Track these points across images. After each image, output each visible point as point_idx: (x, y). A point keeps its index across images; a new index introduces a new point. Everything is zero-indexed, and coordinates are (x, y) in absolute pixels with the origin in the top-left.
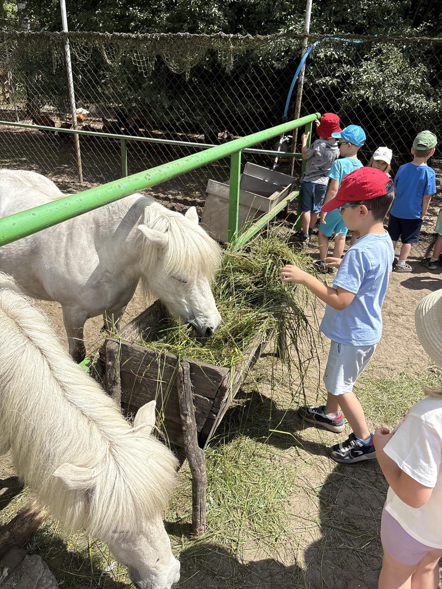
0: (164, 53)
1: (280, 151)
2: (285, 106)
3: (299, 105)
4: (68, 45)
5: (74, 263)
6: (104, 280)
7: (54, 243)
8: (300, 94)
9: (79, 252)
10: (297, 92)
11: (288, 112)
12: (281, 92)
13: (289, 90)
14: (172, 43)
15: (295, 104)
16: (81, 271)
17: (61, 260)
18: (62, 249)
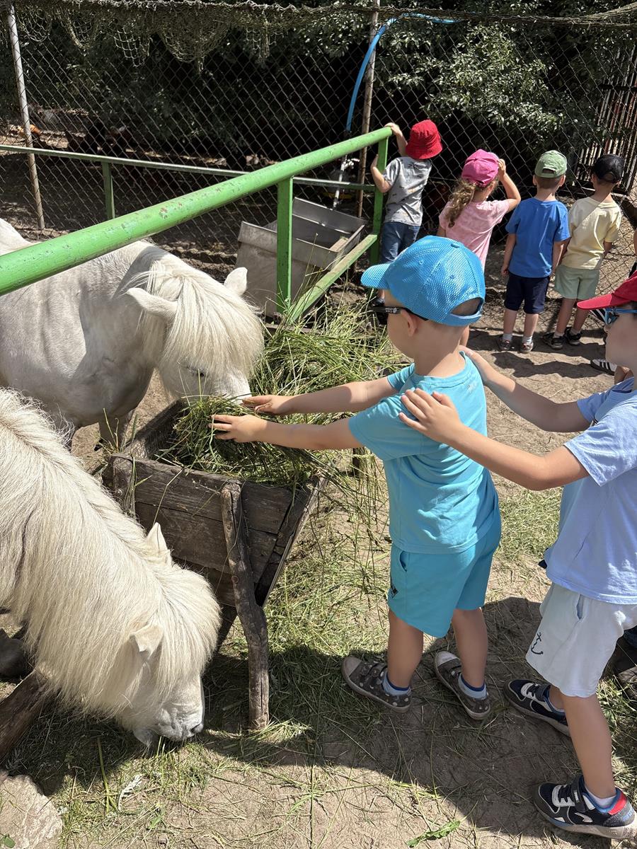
0: (163, 30)
1: (343, 180)
2: (347, 115)
3: (367, 112)
4: (13, 16)
5: (55, 347)
6: (101, 372)
7: (21, 318)
8: (368, 96)
9: (62, 331)
10: (364, 94)
11: (352, 123)
12: (341, 93)
13: (353, 89)
14: (176, 15)
15: (362, 112)
16: (66, 358)
17: (35, 343)
18: (36, 327)
